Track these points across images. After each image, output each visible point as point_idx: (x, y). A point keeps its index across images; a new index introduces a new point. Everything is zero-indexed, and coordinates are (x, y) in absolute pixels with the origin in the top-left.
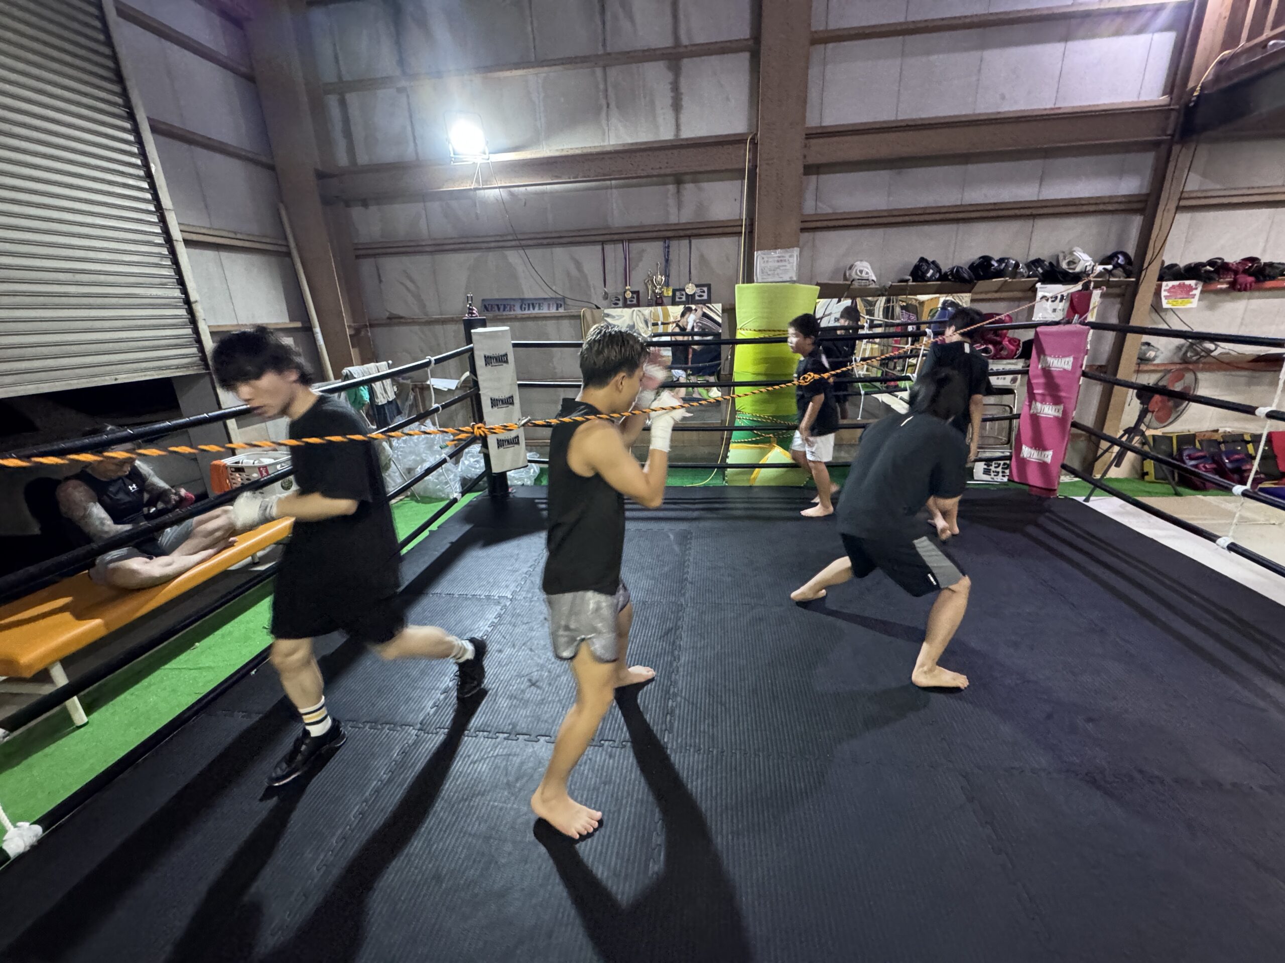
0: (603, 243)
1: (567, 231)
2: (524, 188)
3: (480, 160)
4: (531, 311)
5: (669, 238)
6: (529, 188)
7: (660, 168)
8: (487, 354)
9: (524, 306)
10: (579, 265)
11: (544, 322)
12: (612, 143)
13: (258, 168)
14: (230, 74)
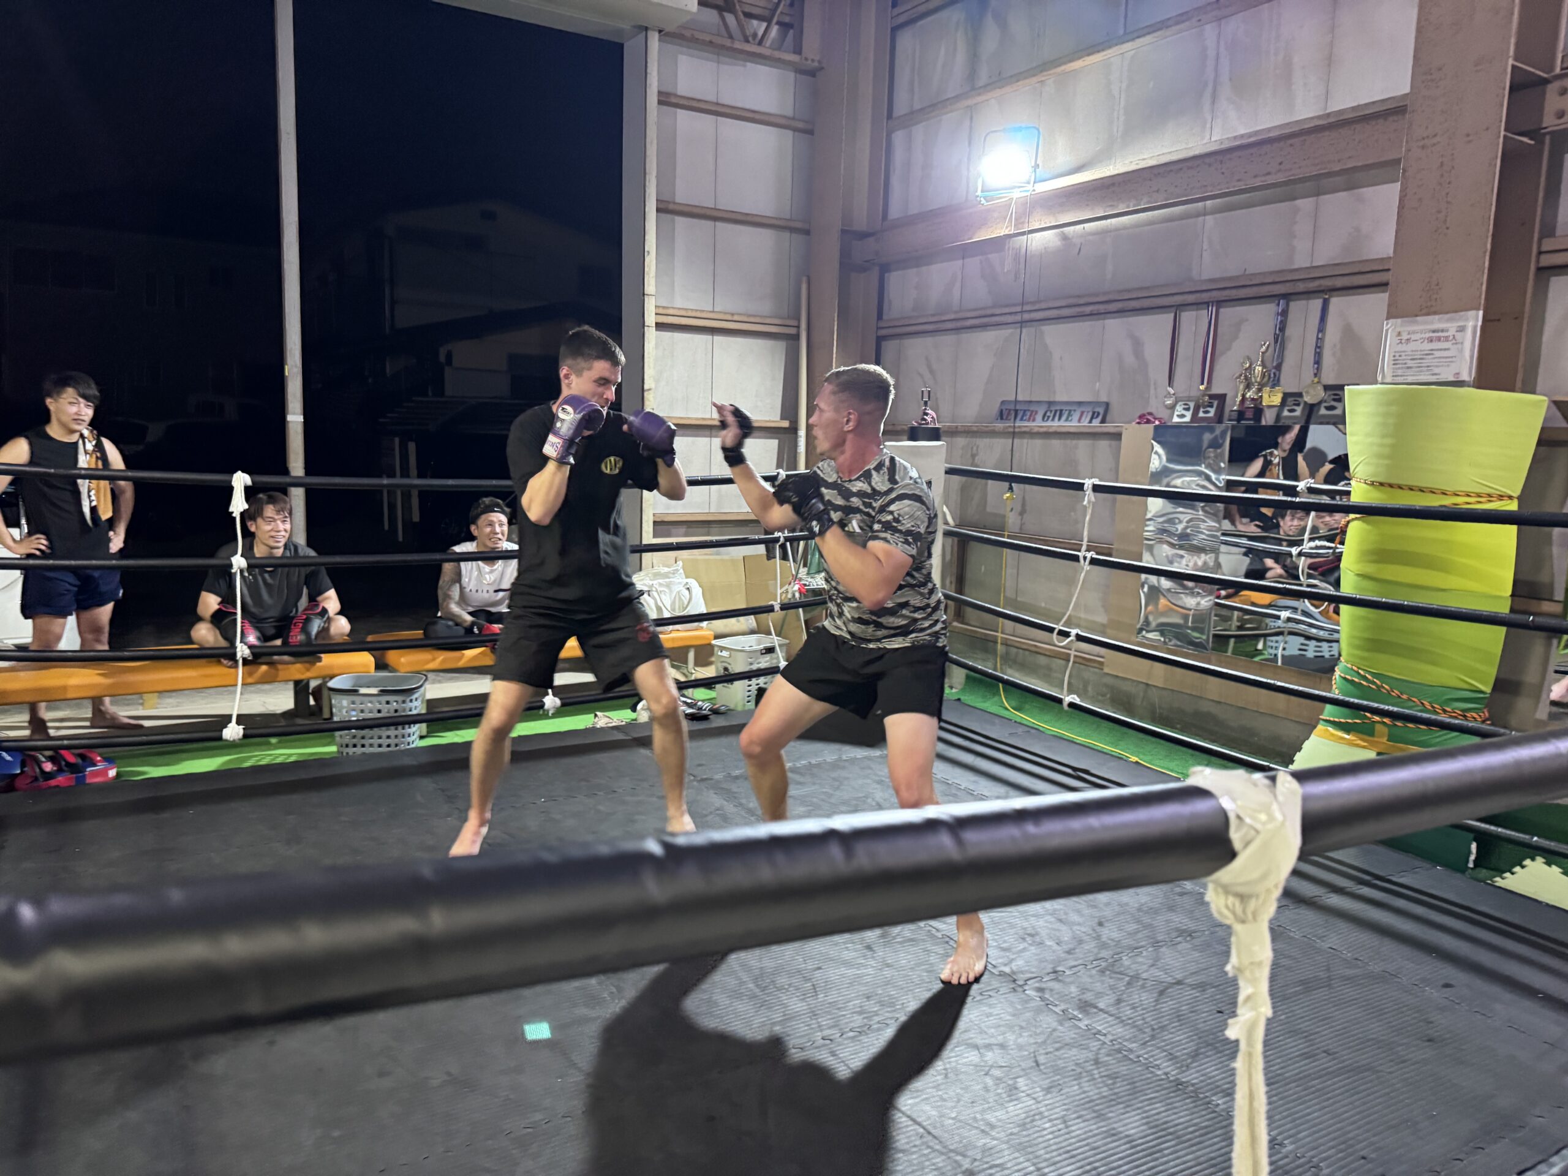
0: (1179, 308)
1: (1120, 292)
2: (1082, 226)
3: (1016, 194)
4: (1056, 423)
5: (1288, 297)
6: (1086, 225)
7: (1269, 174)
9: (1048, 414)
10: (1137, 346)
11: (1074, 442)
12: (1215, 138)
13: (794, 235)
14: (790, 133)
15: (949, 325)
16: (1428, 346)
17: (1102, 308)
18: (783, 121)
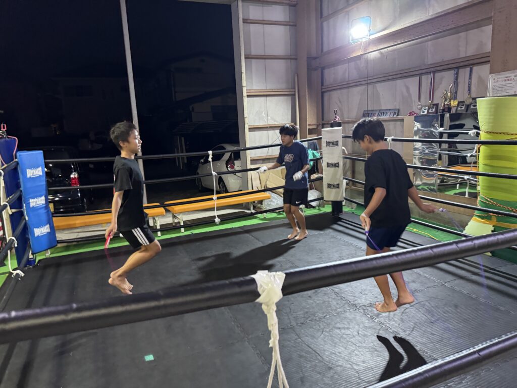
0: (421, 75)
1: (400, 71)
2: (386, 49)
3: (364, 40)
4: (382, 117)
5: (458, 68)
6: (388, 49)
7: (448, 25)
8: (328, 140)
9: (379, 114)
10: (408, 89)
11: (389, 123)
12: (430, 14)
13: (292, 61)
14: (288, 27)
15: (345, 86)
16: (504, 83)
17: (394, 77)
18: (285, 23)
